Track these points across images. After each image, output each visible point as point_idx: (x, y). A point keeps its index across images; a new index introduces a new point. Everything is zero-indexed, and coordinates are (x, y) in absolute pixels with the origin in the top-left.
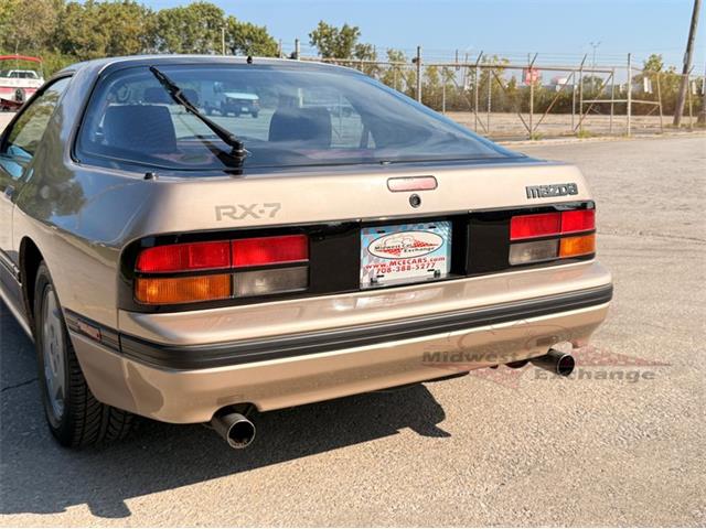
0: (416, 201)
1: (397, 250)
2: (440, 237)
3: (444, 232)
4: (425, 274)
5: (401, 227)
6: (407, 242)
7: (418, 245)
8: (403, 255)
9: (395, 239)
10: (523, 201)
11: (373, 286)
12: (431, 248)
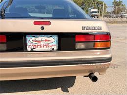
0: (42, 28)
1: (39, 42)
2: (54, 40)
3: (55, 38)
4: (49, 49)
5: (40, 35)
6: (43, 40)
7: (46, 41)
8: (41, 43)
9: (38, 38)
10: (80, 30)
11: (32, 51)
12: (51, 42)
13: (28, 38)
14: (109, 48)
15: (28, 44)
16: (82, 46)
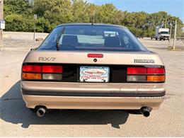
0: (95, 60)
1: (92, 73)
2: (106, 71)
3: (107, 70)
4: (101, 80)
6: (95, 71)
7: (98, 72)
9: (91, 70)
10: (133, 63)
11: (84, 81)
12: (102, 73)
13: (81, 69)
14: (163, 82)
15: (81, 75)
16: (134, 79)
